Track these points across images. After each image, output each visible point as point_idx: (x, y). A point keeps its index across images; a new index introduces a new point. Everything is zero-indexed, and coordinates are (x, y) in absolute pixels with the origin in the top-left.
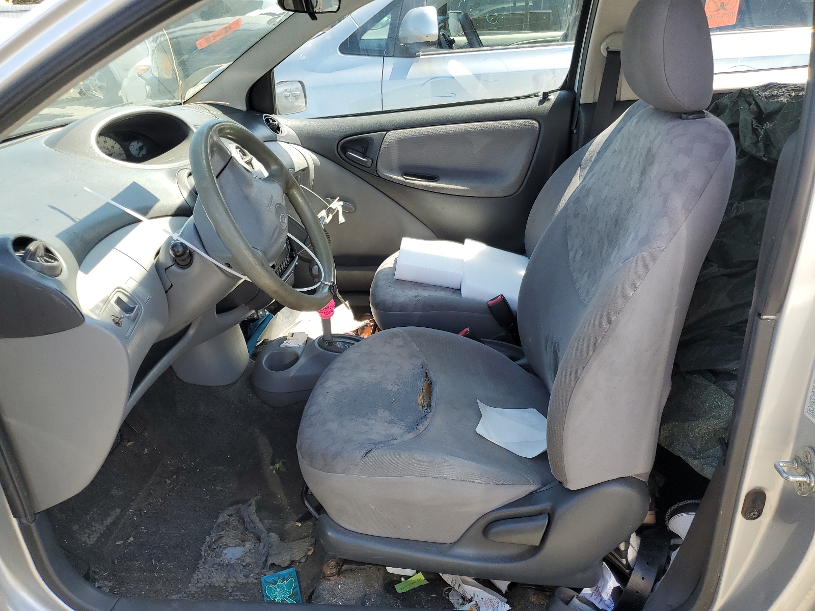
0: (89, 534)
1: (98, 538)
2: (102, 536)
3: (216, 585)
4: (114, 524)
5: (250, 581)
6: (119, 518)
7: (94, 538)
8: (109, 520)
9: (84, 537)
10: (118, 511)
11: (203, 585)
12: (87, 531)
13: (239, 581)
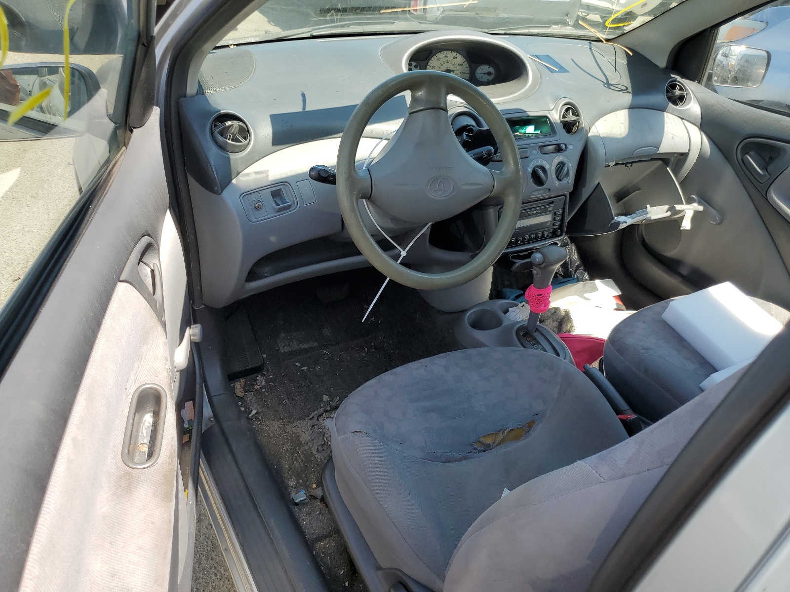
0: (286, 345)
1: (288, 351)
2: (292, 352)
3: (301, 440)
4: (307, 351)
5: (316, 456)
6: (313, 348)
7: (286, 350)
8: (305, 346)
9: (281, 345)
10: (316, 344)
11: (296, 432)
12: (286, 342)
13: (312, 449)
